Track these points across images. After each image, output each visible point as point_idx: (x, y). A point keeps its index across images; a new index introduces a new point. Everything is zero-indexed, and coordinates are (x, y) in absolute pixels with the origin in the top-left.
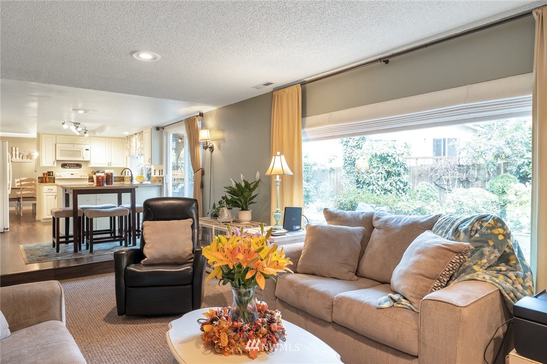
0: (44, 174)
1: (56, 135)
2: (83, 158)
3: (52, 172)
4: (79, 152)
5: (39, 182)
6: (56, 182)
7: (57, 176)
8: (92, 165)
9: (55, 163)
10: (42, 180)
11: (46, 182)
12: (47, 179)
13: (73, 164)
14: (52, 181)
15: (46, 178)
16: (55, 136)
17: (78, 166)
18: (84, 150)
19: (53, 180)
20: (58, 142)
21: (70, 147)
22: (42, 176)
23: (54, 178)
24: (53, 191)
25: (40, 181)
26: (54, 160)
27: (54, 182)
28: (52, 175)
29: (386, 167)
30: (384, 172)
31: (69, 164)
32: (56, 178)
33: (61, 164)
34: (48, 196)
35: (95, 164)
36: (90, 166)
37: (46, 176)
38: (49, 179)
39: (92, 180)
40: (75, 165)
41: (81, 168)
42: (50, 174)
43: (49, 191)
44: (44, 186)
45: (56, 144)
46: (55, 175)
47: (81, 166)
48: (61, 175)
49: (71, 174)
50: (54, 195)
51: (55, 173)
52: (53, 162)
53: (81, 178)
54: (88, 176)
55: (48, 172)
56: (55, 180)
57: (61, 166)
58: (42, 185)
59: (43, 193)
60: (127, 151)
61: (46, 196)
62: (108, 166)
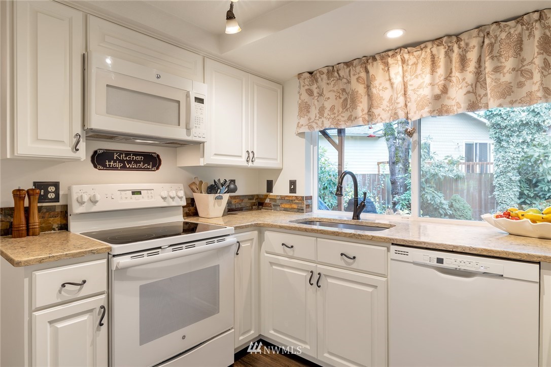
0: (18, 194)
1: (86, 13)
2: (188, 129)
3: (56, 185)
4: (175, 107)
7: (81, 203)
8: (210, 158)
9: (82, 145)
10: (11, 224)
11: (28, 232)
12: (36, 219)
13: (136, 154)
14: (56, 222)
15: (27, 211)
17: (151, 161)
18: (192, 100)
19: (60, 220)
20: (91, 48)
22: (11, 203)
23: (65, 212)
24: (86, 290)
26: (78, 129)
27: (65, 227)
28: (57, 199)
31: (120, 153)
32: (76, 209)
33: (95, 152)
34: (59, 325)
35: (215, 154)
36: (202, 162)
37: (26, 204)
38: (39, 218)
39: (191, 208)
40: (139, 158)
41: (158, 168)
42: (47, 192)
43: (68, 292)
44: (38, 273)
45: (84, 59)
46: (68, 196)
47: (160, 161)
48: (98, 197)
49: (134, 193)
50: (91, 311)
51: (69, 189)
52: (75, 140)
53: (164, 204)
54: (184, 199)
55: (35, 184)
56: (70, 218)
57: (93, 161)
58: (27, 264)
59: (31, 312)
60: (309, 119)
61: (50, 322)
62: (245, 164)
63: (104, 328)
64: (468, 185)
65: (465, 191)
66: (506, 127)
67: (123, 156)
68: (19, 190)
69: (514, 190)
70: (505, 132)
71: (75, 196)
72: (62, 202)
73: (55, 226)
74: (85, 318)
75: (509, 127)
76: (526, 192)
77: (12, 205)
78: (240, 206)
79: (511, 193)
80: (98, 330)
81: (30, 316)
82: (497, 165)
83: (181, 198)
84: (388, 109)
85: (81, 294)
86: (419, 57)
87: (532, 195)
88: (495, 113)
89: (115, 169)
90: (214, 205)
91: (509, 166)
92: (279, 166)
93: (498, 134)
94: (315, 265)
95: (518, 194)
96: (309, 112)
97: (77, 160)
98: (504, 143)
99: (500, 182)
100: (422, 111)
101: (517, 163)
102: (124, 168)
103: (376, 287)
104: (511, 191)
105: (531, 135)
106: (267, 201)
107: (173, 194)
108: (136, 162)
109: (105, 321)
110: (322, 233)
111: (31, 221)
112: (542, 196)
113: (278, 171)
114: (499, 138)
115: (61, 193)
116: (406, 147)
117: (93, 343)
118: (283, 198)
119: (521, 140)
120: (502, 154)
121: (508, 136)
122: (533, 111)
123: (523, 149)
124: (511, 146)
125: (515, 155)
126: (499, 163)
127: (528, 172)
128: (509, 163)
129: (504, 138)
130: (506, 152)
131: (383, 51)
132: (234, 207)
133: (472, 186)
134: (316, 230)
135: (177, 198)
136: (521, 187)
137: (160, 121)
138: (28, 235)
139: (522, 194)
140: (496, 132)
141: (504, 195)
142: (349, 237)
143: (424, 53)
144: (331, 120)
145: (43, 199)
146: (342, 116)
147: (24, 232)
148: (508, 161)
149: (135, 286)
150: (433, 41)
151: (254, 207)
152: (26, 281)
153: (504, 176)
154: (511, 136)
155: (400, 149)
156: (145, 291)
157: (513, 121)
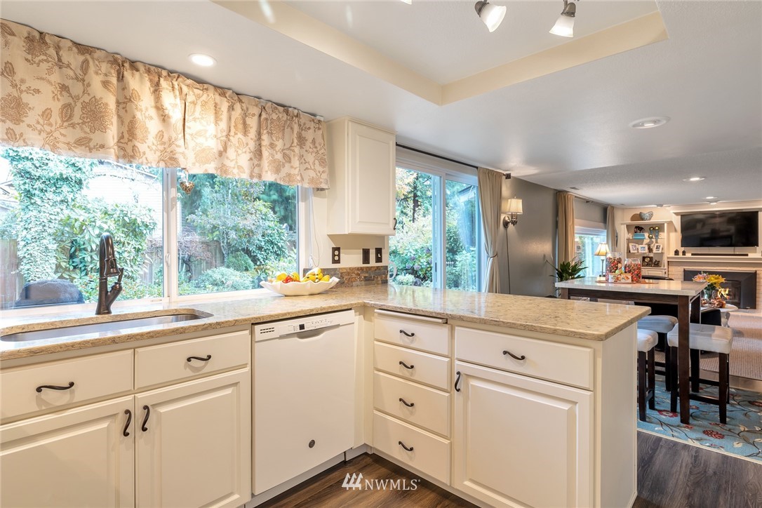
66: (39, 178)
69: (50, 262)
70: (38, 184)
75: (44, 179)
76: (63, 264)
79: (46, 266)
82: (26, 229)
84: (154, 147)
86: (198, 97)
87: (72, 268)
88: (23, 156)
91: (45, 231)
93: (27, 185)
94: (130, 397)
95: (54, 267)
98: (36, 199)
99: (32, 252)
100: (207, 165)
101: (54, 227)
103: (236, 384)
104: (47, 263)
105: (72, 194)
110: (152, 337)
112: (83, 268)
114: (29, 191)
119: (59, 199)
120: (35, 213)
121: (41, 190)
122: (73, 165)
123: (62, 210)
124: (46, 204)
125: (53, 217)
126: (30, 226)
127: (64, 239)
128: (44, 226)
129: (37, 192)
130: (40, 212)
131: (150, 63)
134: (138, 335)
136: (57, 259)
139: (58, 266)
140: (25, 183)
141: (38, 270)
142: (203, 330)
143: (205, 96)
144: (44, 135)
146: (61, 134)
148: (43, 224)
150: (216, 87)
153: (38, 243)
154: (46, 191)
157: (52, 172)
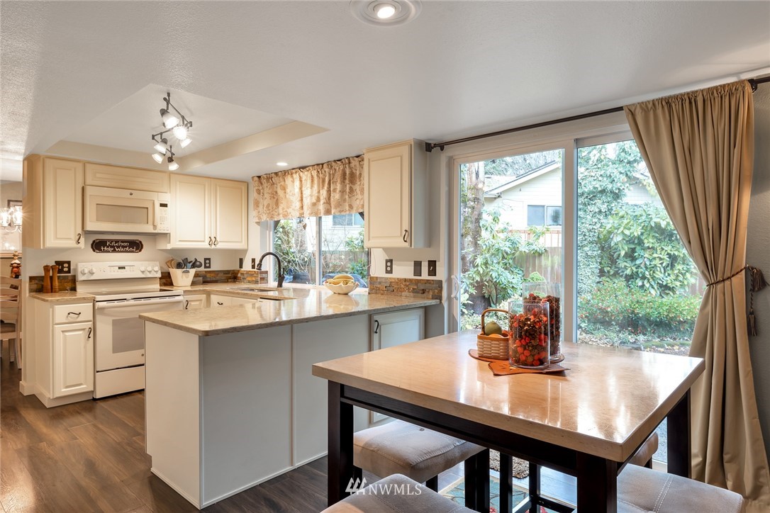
0: (46, 268)
1: (85, 164)
2: (155, 227)
3: (69, 263)
4: (144, 212)
5: (31, 291)
6: (81, 290)
7: (84, 274)
8: (174, 244)
9: (82, 240)
10: (42, 286)
11: (52, 290)
12: (56, 283)
13: (123, 241)
14: (69, 286)
15: (51, 278)
16: (80, 166)
17: (135, 246)
18: (157, 205)
19: (71, 284)
20: (88, 182)
21: (122, 197)
23: (74, 280)
24: (81, 318)
25: (35, 287)
26: (80, 231)
27: (74, 289)
28: (69, 272)
29: (668, 249)
30: (666, 257)
31: (112, 241)
32: (80, 278)
33: (94, 241)
34: (67, 334)
35: (180, 241)
36: (169, 247)
37: (51, 274)
38: (59, 282)
39: (168, 280)
40: (126, 244)
41: (140, 251)
42: (63, 267)
43: (71, 317)
44: (56, 306)
45: (83, 189)
46: (76, 270)
47: (142, 246)
48: (94, 270)
49: (119, 268)
50: (84, 329)
51: (77, 265)
52: (78, 237)
53: (143, 276)
54: (160, 272)
55: (56, 262)
56: (77, 283)
57: (92, 247)
58: (51, 301)
59: (53, 325)
60: (259, 212)
61: (63, 332)
62: (209, 247)
63: (91, 339)
64: (552, 261)
65: (549, 269)
67: (113, 244)
68: (47, 266)
69: (591, 266)
70: (581, 200)
71: (79, 270)
72: (72, 274)
73: (68, 288)
74: (81, 332)
75: (586, 195)
76: (607, 269)
77: (43, 275)
78: (214, 279)
79: (588, 270)
80: (88, 340)
81: (53, 327)
83: (156, 272)
85: (79, 320)
86: (307, 176)
87: (612, 272)
89: (109, 252)
90: (182, 277)
92: (246, 247)
95: (597, 271)
96: (258, 207)
97: (80, 248)
101: (594, 236)
102: (114, 251)
104: (589, 268)
106: (239, 275)
107: (150, 269)
108: (123, 247)
109: (92, 335)
111: (54, 284)
113: (245, 251)
115: (72, 268)
116: (476, 217)
117: (85, 347)
118: (248, 272)
121: (585, 204)
123: (600, 219)
124: (588, 216)
125: (591, 227)
131: (291, 169)
132: (209, 279)
133: (556, 262)
134: (230, 292)
135: (153, 272)
136: (600, 263)
137: (133, 222)
138: (52, 292)
139: (602, 272)
143: (309, 174)
145: (61, 271)
147: (50, 290)
149: (110, 319)
150: (312, 166)
151: (229, 280)
152: (51, 310)
154: (588, 204)
155: (469, 219)
156: (116, 323)
